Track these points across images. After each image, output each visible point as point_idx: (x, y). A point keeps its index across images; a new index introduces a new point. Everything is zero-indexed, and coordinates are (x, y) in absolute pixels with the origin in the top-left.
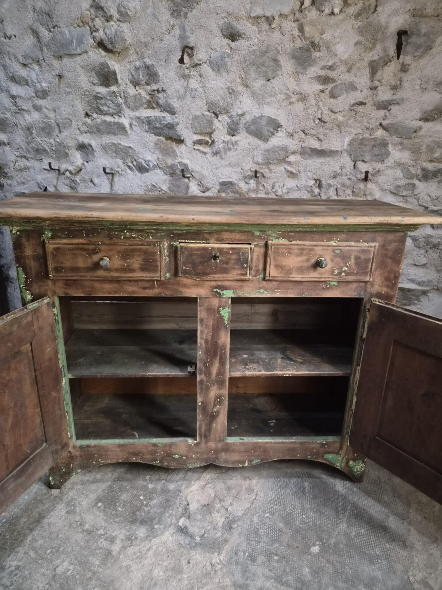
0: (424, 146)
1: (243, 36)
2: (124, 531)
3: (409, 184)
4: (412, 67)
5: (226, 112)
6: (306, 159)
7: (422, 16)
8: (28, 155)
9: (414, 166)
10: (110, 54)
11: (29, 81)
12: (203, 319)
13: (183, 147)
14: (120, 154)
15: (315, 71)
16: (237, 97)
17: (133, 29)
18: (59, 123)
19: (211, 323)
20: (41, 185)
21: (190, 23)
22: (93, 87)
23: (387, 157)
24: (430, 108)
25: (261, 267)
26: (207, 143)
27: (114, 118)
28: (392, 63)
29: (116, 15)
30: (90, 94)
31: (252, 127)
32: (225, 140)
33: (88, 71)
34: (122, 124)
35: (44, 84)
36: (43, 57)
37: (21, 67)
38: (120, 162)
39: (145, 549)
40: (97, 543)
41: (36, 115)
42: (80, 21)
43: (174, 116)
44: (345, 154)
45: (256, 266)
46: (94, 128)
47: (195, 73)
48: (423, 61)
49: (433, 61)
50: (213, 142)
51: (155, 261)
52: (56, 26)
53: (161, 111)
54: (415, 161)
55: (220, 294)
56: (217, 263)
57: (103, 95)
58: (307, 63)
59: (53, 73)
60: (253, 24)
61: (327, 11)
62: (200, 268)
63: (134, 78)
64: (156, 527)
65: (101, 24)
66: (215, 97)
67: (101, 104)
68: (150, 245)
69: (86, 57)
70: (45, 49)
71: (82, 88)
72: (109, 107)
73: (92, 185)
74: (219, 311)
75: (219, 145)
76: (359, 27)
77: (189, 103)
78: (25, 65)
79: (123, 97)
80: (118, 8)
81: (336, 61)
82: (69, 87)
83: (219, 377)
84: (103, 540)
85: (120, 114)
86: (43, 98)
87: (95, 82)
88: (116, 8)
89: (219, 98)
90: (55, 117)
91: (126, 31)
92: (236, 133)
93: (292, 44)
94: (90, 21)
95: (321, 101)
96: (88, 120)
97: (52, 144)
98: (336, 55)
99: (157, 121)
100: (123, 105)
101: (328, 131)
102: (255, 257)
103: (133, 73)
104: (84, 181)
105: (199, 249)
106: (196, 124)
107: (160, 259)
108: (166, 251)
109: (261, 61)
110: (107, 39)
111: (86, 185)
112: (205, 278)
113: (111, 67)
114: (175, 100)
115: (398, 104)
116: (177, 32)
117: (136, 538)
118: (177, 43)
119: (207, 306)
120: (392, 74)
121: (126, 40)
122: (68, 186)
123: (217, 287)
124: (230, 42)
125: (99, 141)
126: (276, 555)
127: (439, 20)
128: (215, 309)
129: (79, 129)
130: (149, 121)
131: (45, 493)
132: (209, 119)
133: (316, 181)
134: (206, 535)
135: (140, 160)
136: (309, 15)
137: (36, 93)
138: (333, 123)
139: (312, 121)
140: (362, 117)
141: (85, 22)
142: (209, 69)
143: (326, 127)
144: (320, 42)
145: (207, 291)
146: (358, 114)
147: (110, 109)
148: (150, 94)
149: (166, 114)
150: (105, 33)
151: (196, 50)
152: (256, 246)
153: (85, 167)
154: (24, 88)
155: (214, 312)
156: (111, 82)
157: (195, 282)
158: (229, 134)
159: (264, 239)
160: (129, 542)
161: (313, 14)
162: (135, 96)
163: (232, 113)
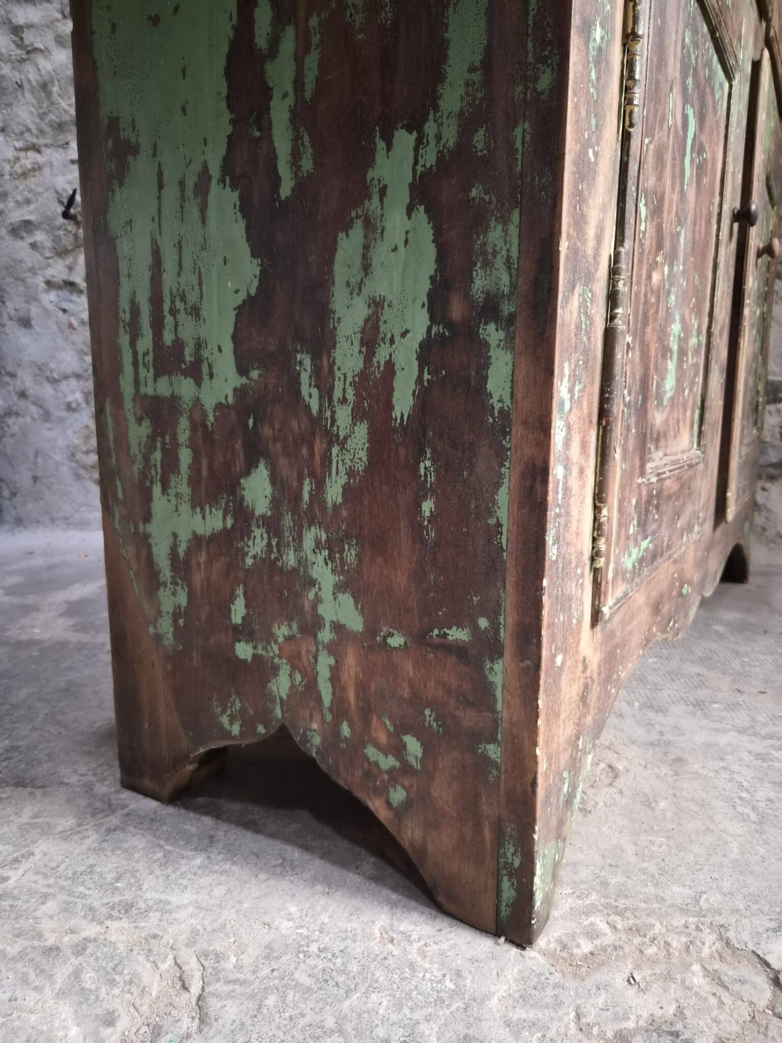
154: (40, 7)
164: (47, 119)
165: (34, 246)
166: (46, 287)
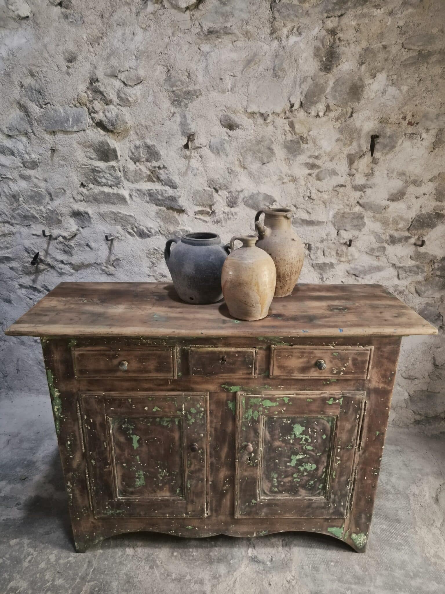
0: (391, 219)
1: (240, 127)
2: (207, 572)
3: (380, 247)
4: (381, 160)
5: (227, 188)
6: (297, 227)
7: (387, 123)
8: (13, 221)
9: (384, 234)
10: (109, 133)
11: (16, 151)
13: (184, 217)
14: (120, 221)
15: (303, 158)
16: (235, 176)
17: (133, 113)
18: (51, 192)
20: (30, 249)
21: (190, 113)
22: (90, 161)
23: (364, 227)
24: (395, 191)
26: (208, 213)
27: (113, 189)
28: (366, 156)
29: (116, 100)
30: (87, 168)
31: (250, 201)
32: (225, 211)
33: (85, 147)
34: (123, 195)
35: (33, 156)
36: (32, 130)
37: (5, 138)
38: (119, 228)
39: (232, 582)
40: (190, 587)
41: (23, 185)
42: (77, 102)
43: (175, 190)
44: (330, 224)
46: (91, 198)
47: (196, 154)
48: (389, 157)
49: (397, 157)
50: (213, 212)
52: (49, 103)
53: (162, 185)
54: (385, 230)
57: (102, 169)
58: (297, 153)
59: (44, 145)
60: (249, 118)
61: (313, 113)
63: (135, 156)
64: (231, 562)
65: (101, 107)
66: (215, 176)
67: (99, 177)
69: (83, 134)
70: (35, 123)
71: (78, 161)
72: (107, 179)
73: (88, 249)
75: (220, 215)
76: (339, 128)
77: (190, 180)
78: (9, 136)
79: (122, 171)
80: (118, 94)
81: (321, 152)
82: (63, 160)
84: (193, 584)
85: (119, 186)
86: (33, 168)
87: (92, 157)
88: (115, 94)
89: (219, 176)
90: (46, 186)
91: (127, 114)
92: (235, 205)
93: (284, 137)
94: (88, 102)
95: (310, 182)
96: (84, 190)
97: (42, 212)
98: (321, 148)
99: (159, 194)
100: (123, 178)
101: (316, 206)
103: (133, 150)
104: (80, 245)
106: (198, 198)
109: (257, 148)
110: (107, 120)
111: (81, 249)
113: (111, 145)
114: (177, 177)
115: (371, 187)
116: (178, 118)
117: (220, 576)
118: (178, 128)
120: (365, 165)
121: (127, 123)
122: (61, 250)
124: (228, 131)
125: (97, 209)
126: (332, 561)
127: (400, 127)
129: (74, 198)
130: (150, 194)
131: (122, 555)
132: (210, 193)
133: (306, 244)
134: (274, 559)
135: (141, 227)
136: (298, 115)
137: (23, 163)
138: (320, 200)
139: (302, 197)
140: (343, 196)
141: (83, 103)
142: (209, 151)
143: (314, 203)
144: (308, 137)
146: (340, 194)
147: (109, 181)
148: (150, 170)
149: (167, 188)
150: (106, 116)
151: (196, 135)
153: (80, 233)
154: (8, 157)
156: (110, 157)
158: (228, 206)
160: (216, 580)
161: (301, 114)
162: (136, 171)
163: (232, 190)
164: (17, 212)
165: (12, 268)
166: (19, 287)
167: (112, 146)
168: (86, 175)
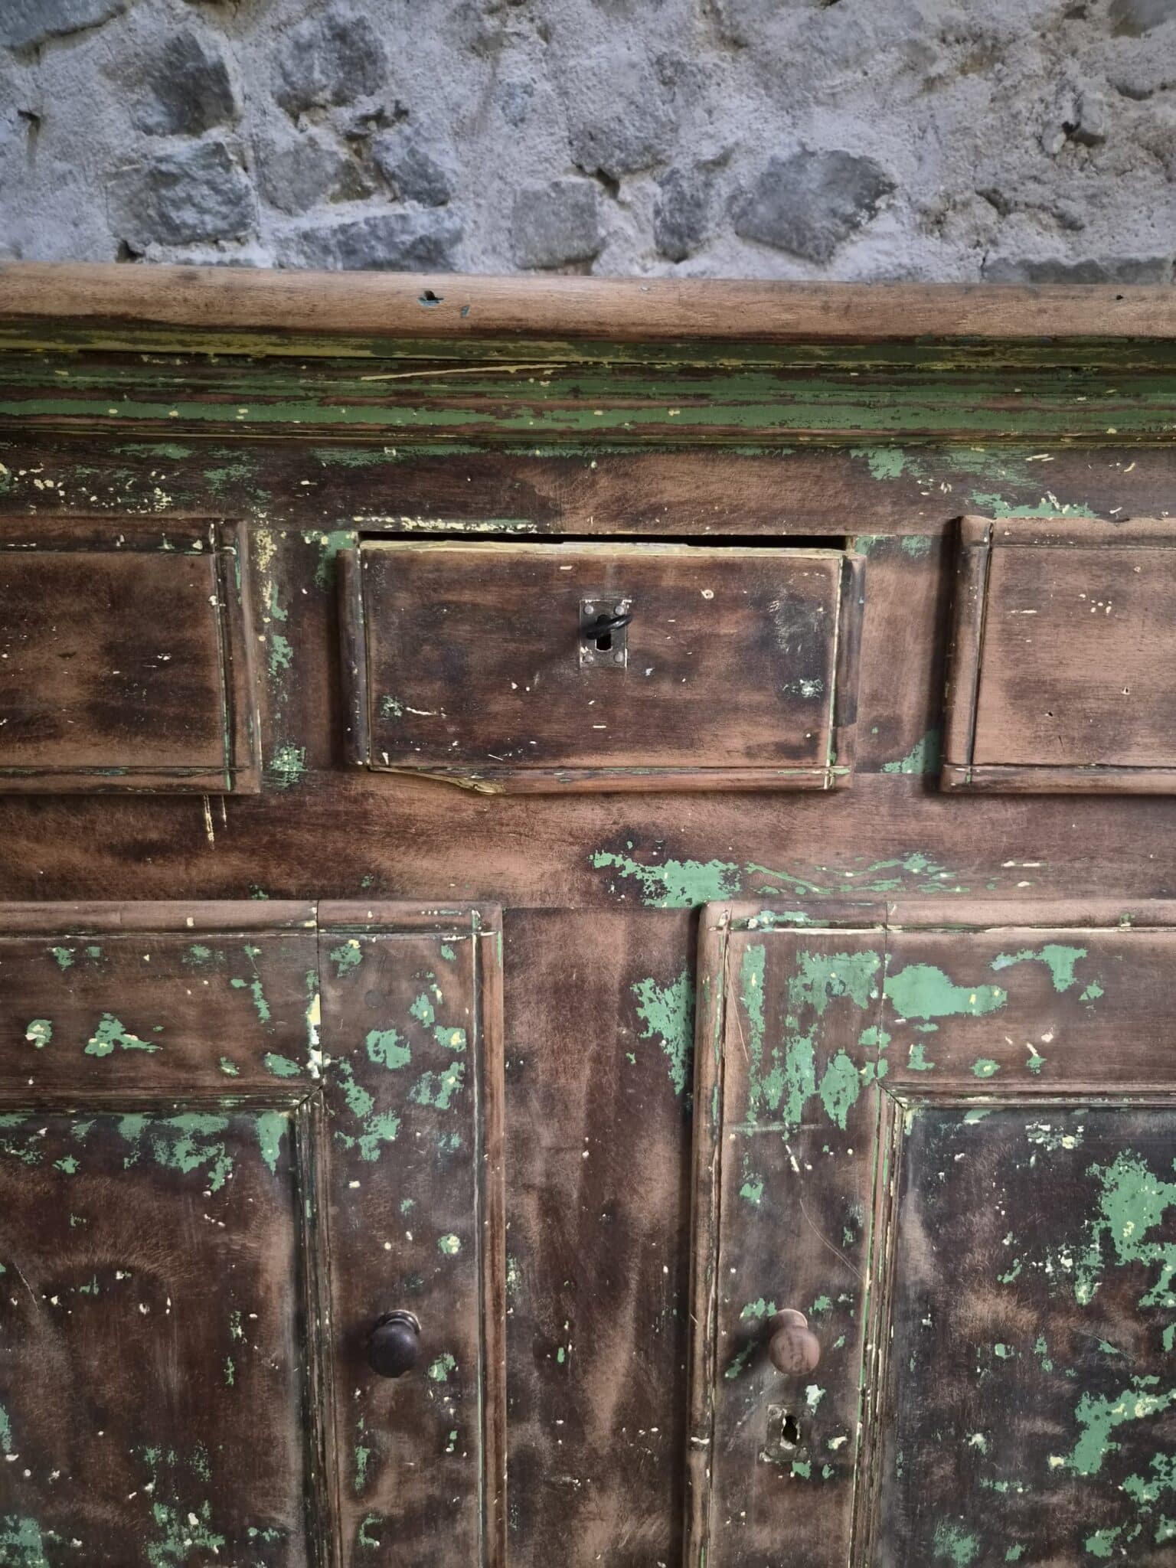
5: (652, 161)
10: (205, 7)
12: (529, 1056)
16: (696, 93)
19: (579, 1087)
22: (146, 140)
25: (911, 700)
27: (222, 250)
30: (137, 171)
31: (761, 209)
33: (130, 84)
43: (441, 210)
45: (874, 698)
47: (525, 27)
51: (193, 657)
53: (394, 199)
55: (634, 886)
56: (615, 670)
57: (180, 165)
62: (500, 705)
63: (292, 84)
66: (603, 109)
67: (173, 202)
68: (153, 547)
69: (119, 29)
71: (107, 150)
72: (202, 211)
74: (630, 1002)
77: (499, 148)
79: (252, 166)
82: (64, 156)
83: (634, 1435)
85: (241, 234)
87: (151, 121)
89: (619, 107)
95: (1074, 53)
99: (379, 238)
100: (254, 198)
101: (1109, 181)
102: (871, 632)
103: (289, 65)
105: (489, 574)
106: (530, 230)
107: (229, 648)
108: (268, 591)
112: (532, 777)
113: (206, 52)
114: (447, 145)
119: (553, 968)
123: (621, 840)
128: (602, 989)
130: (346, 244)
132: (582, 199)
138: (1134, 139)
139: (1031, 143)
143: (1101, 161)
145: (546, 867)
148: (351, 138)
149: (411, 208)
152: (879, 552)
155: (601, 1006)
156: (208, 110)
157: (469, 809)
158: (664, 253)
159: (935, 502)
162: (296, 153)
163: (677, 164)
167: (210, 56)
168: (134, 206)
